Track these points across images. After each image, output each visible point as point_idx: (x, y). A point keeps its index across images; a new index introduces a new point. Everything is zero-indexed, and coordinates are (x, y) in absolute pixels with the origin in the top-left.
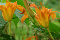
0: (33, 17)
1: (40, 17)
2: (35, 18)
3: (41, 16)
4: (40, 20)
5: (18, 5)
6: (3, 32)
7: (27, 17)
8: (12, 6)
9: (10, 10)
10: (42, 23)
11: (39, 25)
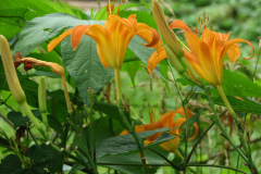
0: (180, 55)
1: (197, 56)
2: (184, 59)
3: (200, 53)
4: (199, 63)
5: (139, 24)
6: (99, 98)
7: (163, 54)
8: (122, 25)
9: (116, 37)
10: (204, 71)
11: (196, 76)
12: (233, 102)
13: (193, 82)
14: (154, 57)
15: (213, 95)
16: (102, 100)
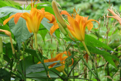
0: (65, 27)
1: (73, 27)
2: (67, 29)
3: (74, 26)
4: (74, 31)
5: (46, 12)
7: (57, 27)
8: (38, 13)
9: (35, 18)
10: (76, 34)
11: (73, 37)
12: (89, 49)
13: (71, 40)
14: (53, 28)
15: (80, 46)
16: (29, 47)
